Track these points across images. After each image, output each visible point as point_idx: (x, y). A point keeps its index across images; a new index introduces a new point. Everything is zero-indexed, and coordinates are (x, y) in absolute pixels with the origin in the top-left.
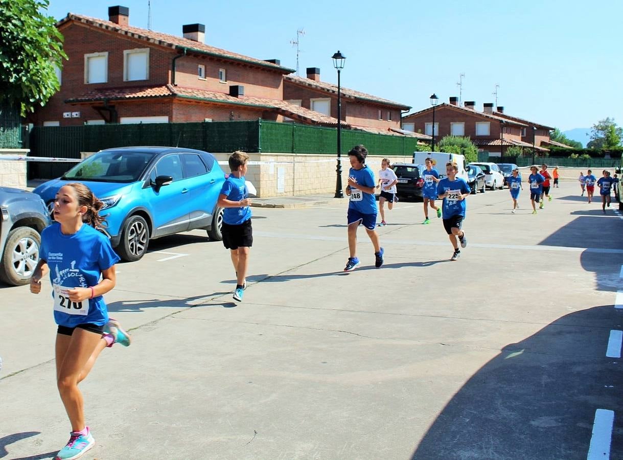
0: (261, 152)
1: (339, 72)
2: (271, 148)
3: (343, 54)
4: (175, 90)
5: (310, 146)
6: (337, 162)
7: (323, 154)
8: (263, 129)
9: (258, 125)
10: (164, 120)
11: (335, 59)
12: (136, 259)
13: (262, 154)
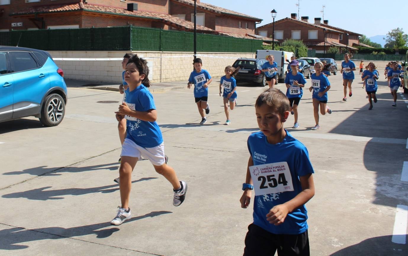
2: (141, 47)
4: (83, 6)
8: (133, 33)
9: (129, 30)
10: (76, 27)
13: (133, 51)
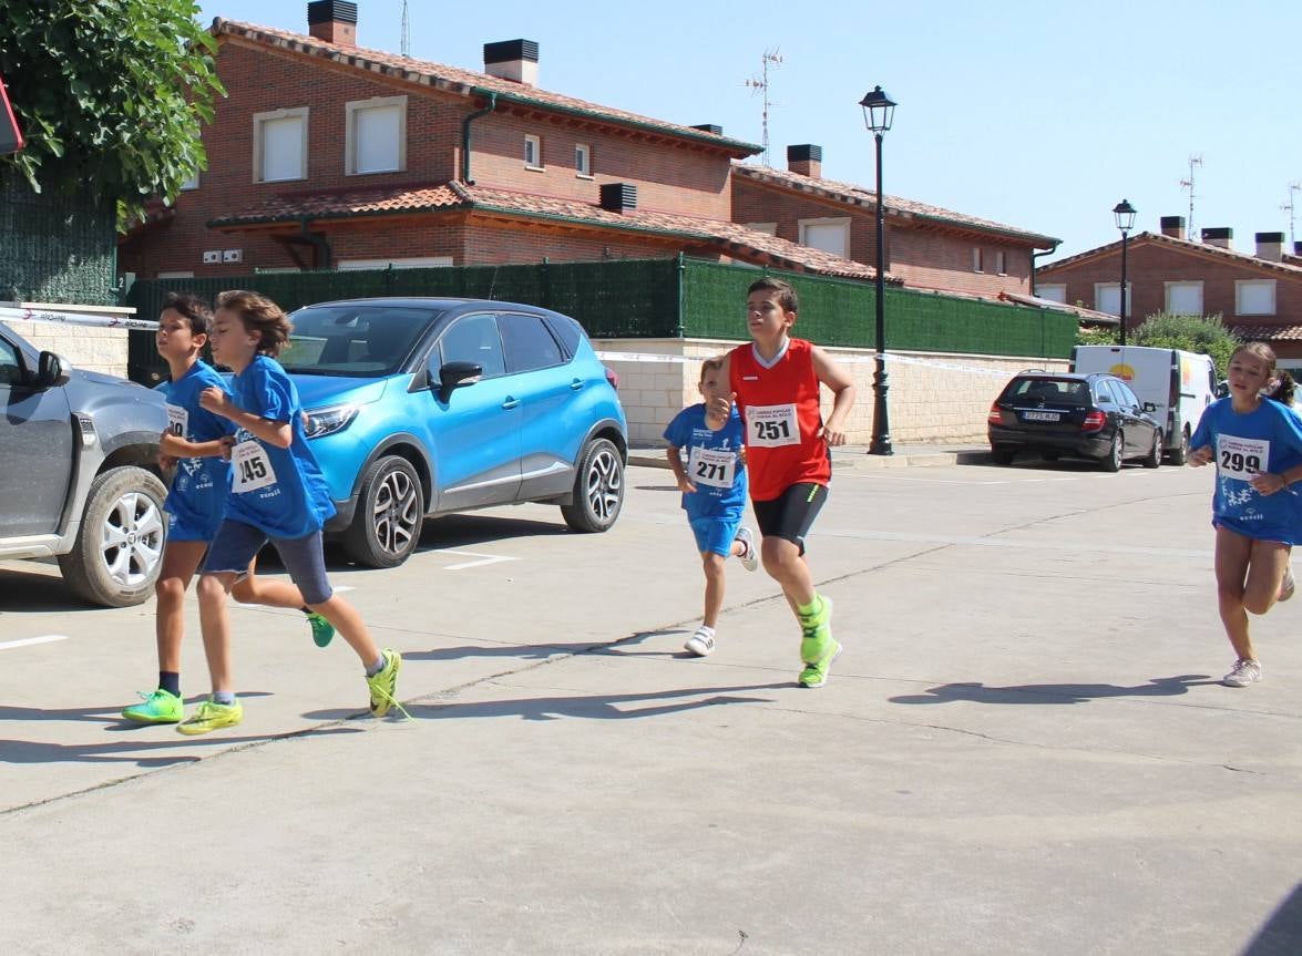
0: (685, 336)
1: (879, 139)
2: (709, 326)
3: (890, 95)
4: (470, 193)
5: (805, 325)
6: (875, 363)
7: (838, 346)
8: (689, 279)
9: (676, 271)
10: (446, 262)
11: (868, 109)
12: (394, 563)
13: (686, 340)
